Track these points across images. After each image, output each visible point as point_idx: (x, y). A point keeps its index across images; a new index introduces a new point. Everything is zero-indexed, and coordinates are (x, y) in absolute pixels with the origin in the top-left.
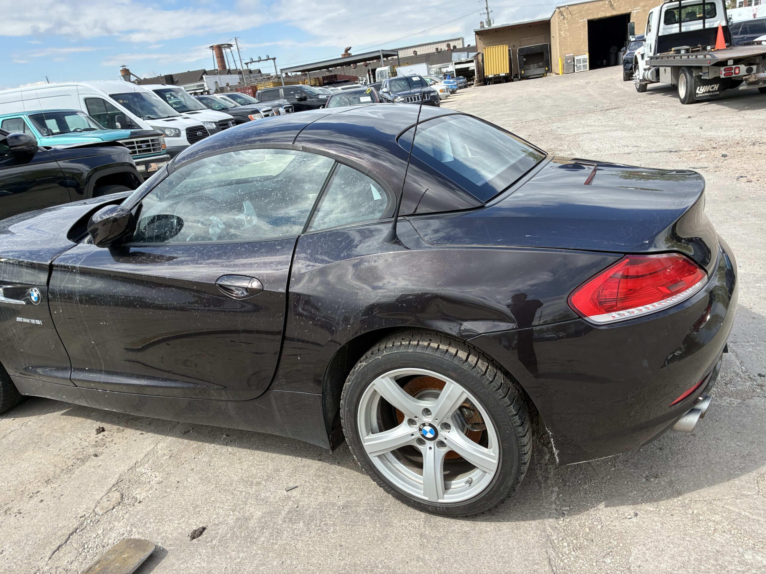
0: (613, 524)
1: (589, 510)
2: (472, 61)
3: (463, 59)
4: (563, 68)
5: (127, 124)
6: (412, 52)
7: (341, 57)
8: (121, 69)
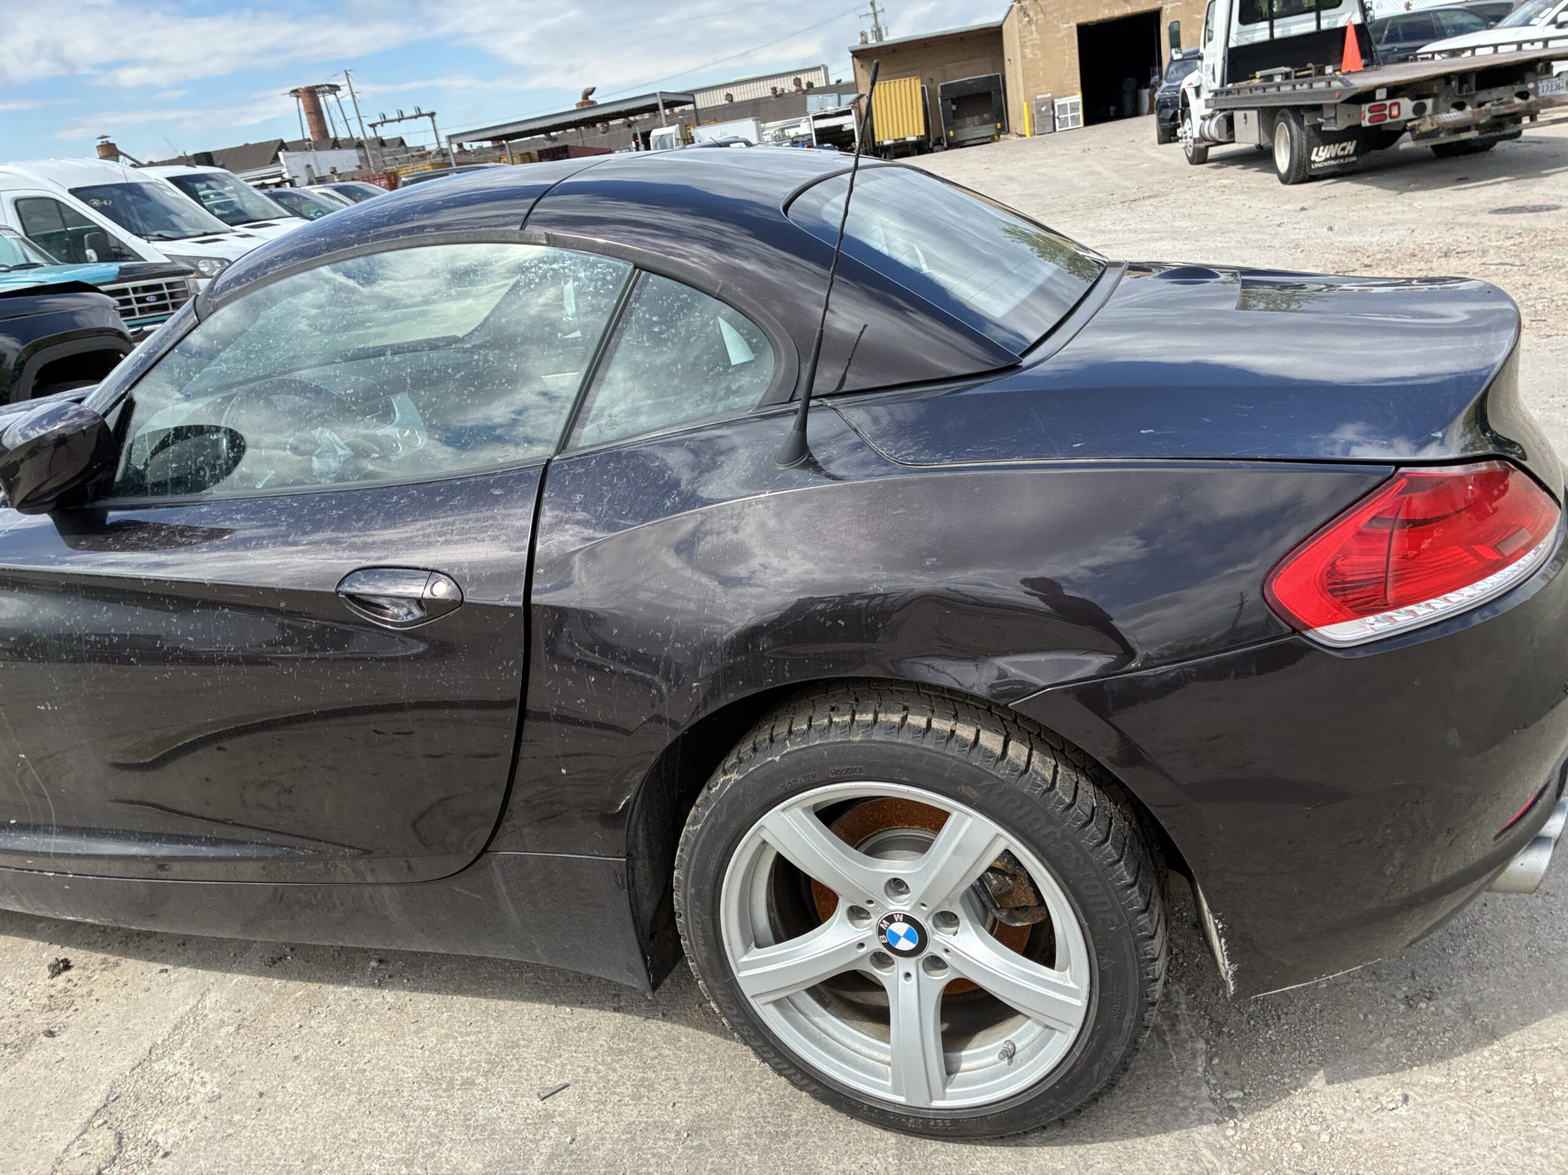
0: (1355, 1126)
1: (1289, 1094)
2: (848, 113)
3: (830, 109)
4: (1033, 124)
5: (111, 252)
6: (723, 97)
7: (574, 108)
8: (99, 142)
